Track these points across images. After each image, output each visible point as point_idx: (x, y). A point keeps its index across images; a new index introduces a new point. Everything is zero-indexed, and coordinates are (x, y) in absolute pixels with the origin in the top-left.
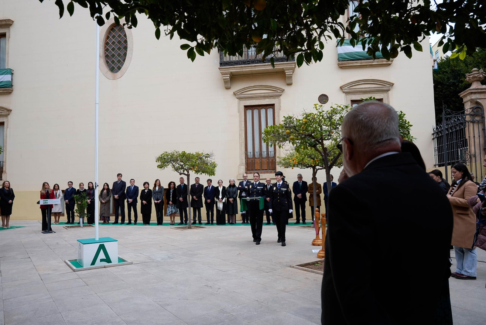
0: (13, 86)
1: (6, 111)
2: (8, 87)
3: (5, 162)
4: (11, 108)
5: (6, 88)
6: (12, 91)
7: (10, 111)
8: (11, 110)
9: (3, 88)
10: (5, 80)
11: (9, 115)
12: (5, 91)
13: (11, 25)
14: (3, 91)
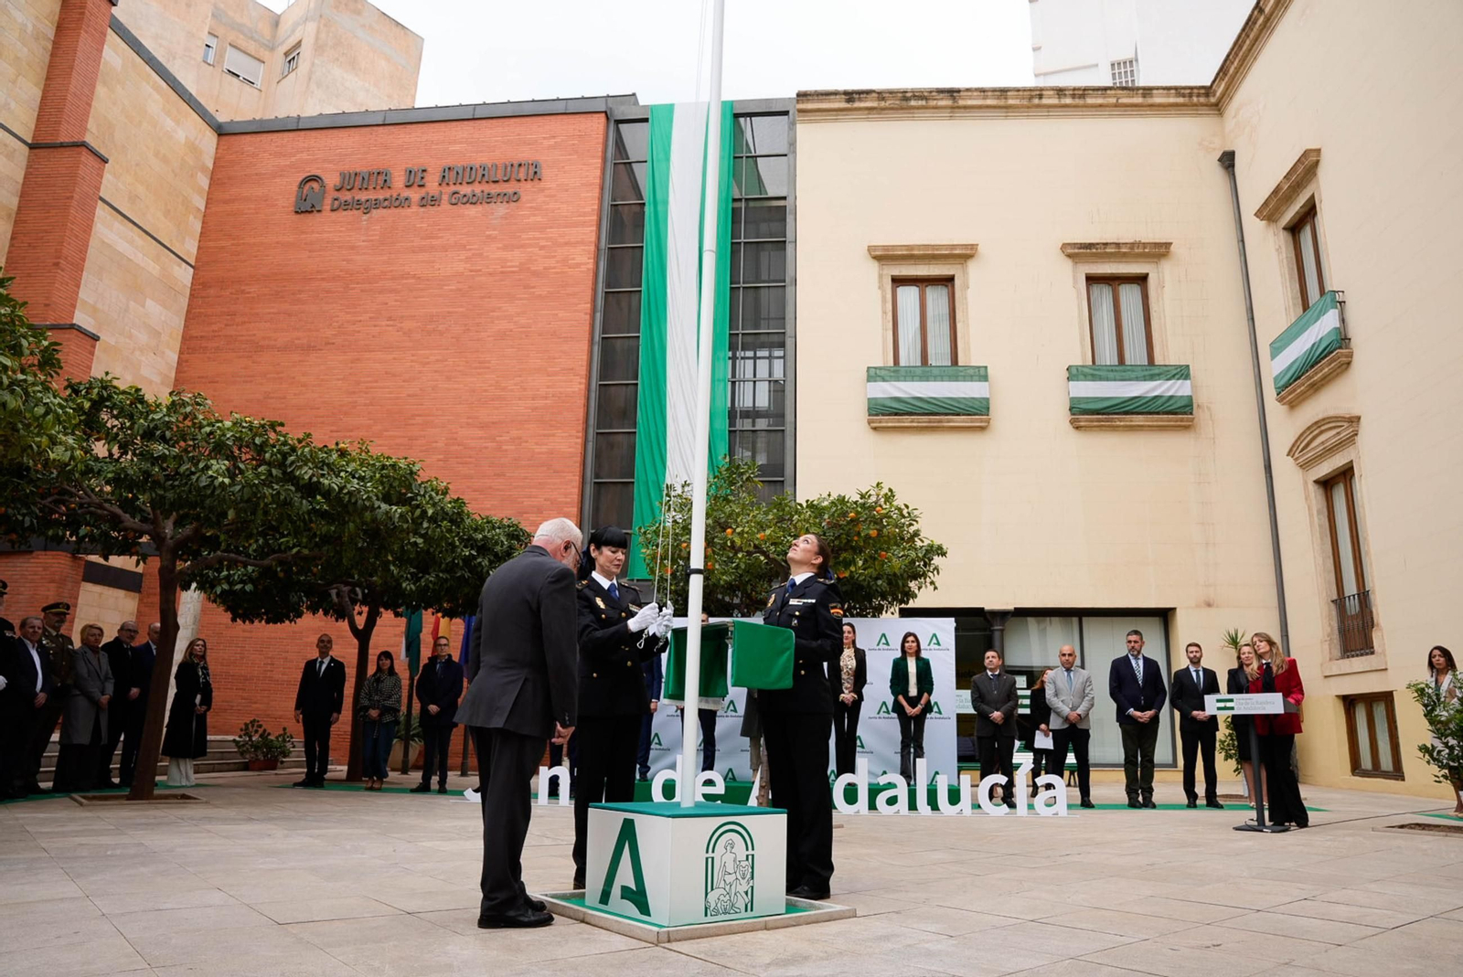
0: (1350, 339)
1: (1346, 425)
2: (1335, 350)
3: (1374, 593)
4: (1355, 413)
5: (1332, 352)
6: (1351, 355)
7: (1354, 420)
8: (1359, 418)
9: (1323, 359)
10: (1325, 333)
11: (1356, 435)
12: (1333, 365)
13: (1317, 162)
14: (1330, 365)
